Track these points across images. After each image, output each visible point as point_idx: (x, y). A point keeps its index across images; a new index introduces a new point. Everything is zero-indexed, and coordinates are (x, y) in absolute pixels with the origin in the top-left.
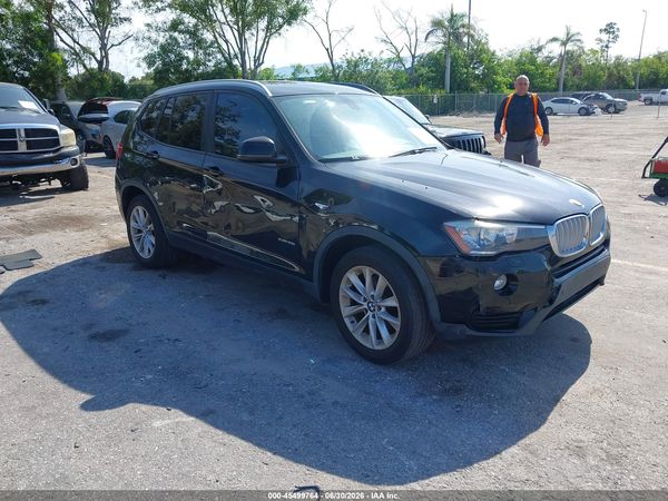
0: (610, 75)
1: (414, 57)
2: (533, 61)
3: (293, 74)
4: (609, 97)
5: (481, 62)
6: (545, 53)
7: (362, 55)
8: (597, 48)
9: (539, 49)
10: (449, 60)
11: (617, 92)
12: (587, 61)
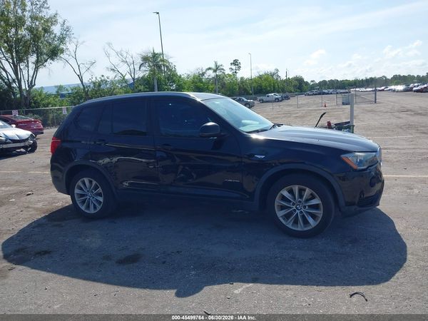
0: (240, 88)
1: (134, 79)
2: (201, 81)
3: (57, 92)
4: (245, 100)
5: (174, 82)
6: (206, 76)
7: (103, 78)
8: (230, 73)
9: (203, 74)
10: (156, 82)
11: (247, 97)
12: (227, 80)
